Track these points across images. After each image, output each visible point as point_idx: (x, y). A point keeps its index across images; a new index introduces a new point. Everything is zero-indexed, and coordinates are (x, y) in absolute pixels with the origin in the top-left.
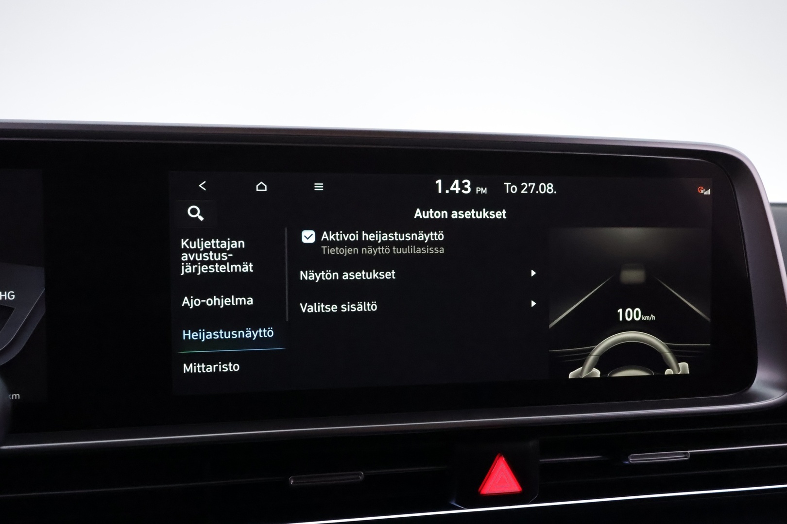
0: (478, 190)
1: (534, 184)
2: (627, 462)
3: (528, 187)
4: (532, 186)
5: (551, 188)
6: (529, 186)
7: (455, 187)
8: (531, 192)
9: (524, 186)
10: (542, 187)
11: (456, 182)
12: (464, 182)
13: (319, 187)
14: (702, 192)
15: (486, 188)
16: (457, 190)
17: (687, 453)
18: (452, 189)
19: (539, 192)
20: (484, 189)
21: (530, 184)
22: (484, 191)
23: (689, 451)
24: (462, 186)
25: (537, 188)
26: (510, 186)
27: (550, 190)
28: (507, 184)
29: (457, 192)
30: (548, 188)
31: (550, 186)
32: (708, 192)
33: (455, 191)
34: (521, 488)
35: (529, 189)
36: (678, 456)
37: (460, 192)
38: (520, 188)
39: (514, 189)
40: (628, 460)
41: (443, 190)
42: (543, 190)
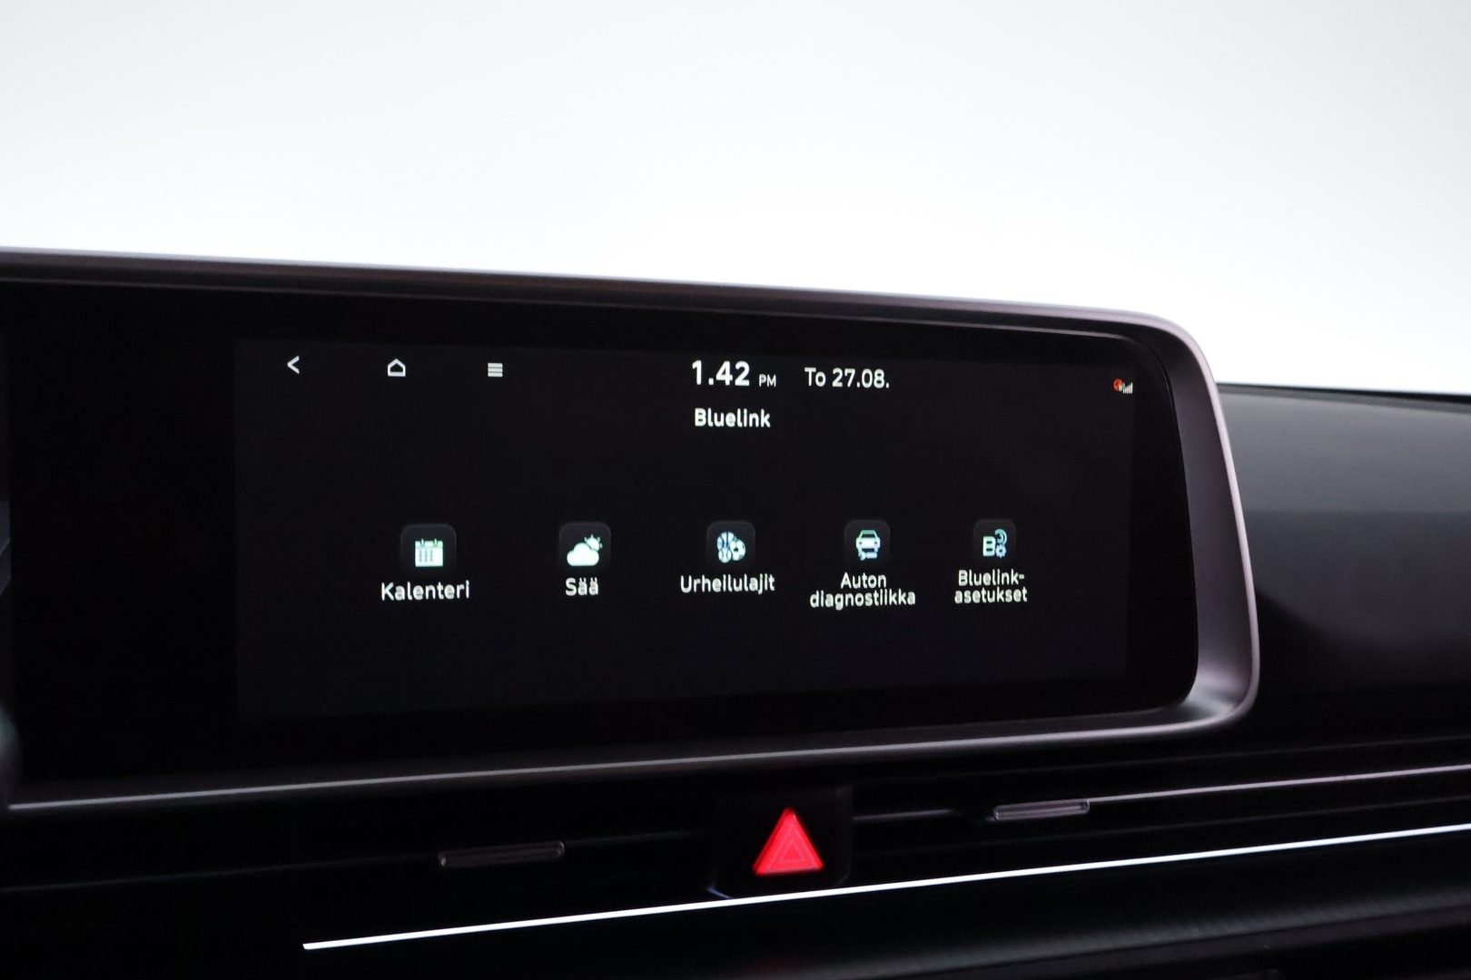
0: (762, 379)
1: (853, 372)
2: (993, 819)
3: (843, 375)
4: (849, 375)
5: (882, 378)
6: (846, 374)
7: (724, 373)
8: (849, 384)
9: (838, 374)
10: (867, 376)
11: (726, 365)
12: (738, 366)
13: (495, 370)
14: (1120, 388)
15: (775, 377)
16: (728, 378)
17: (1086, 803)
18: (719, 377)
19: (861, 384)
20: (772, 378)
21: (847, 371)
22: (772, 381)
23: (1088, 801)
24: (736, 373)
25: (858, 378)
26: (814, 374)
27: (879, 382)
28: (810, 370)
29: (728, 383)
30: (877, 379)
31: (879, 375)
32: (1129, 389)
33: (724, 382)
34: (821, 864)
35: (845, 379)
36: (1071, 808)
37: (732, 382)
38: (831, 377)
39: (821, 379)
40: (992, 815)
41: (705, 379)
42: (867, 381)
